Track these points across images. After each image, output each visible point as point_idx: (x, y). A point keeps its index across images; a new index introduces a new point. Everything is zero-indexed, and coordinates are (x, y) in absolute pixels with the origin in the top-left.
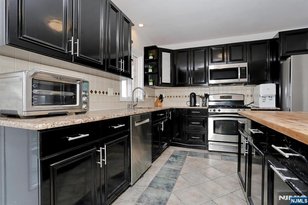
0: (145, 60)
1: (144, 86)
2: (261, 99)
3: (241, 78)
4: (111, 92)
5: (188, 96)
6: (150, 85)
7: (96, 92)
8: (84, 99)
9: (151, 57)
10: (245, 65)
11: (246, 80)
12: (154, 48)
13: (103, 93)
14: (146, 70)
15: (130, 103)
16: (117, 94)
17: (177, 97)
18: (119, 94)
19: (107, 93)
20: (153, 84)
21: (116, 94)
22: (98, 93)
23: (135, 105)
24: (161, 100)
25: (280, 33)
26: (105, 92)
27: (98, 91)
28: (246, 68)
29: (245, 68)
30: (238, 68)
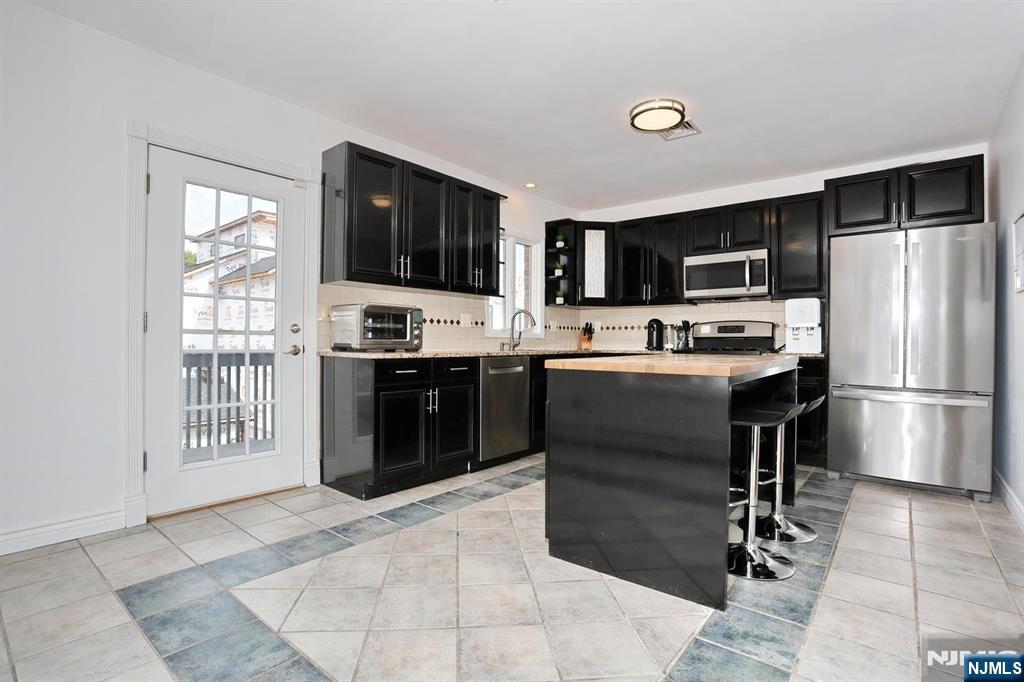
0: (550, 251)
1: (547, 304)
2: (789, 333)
3: (751, 285)
4: (466, 320)
5: (645, 328)
6: (558, 303)
7: (439, 322)
8: (416, 332)
9: (560, 244)
10: (761, 254)
11: (764, 289)
12: (568, 222)
13: (452, 322)
14: (549, 271)
15: (507, 341)
16: (479, 325)
17: (626, 328)
18: (482, 324)
19: (458, 322)
20: (565, 302)
21: (477, 323)
22: (442, 323)
23: (516, 345)
24: (587, 336)
25: (828, 183)
26: (455, 321)
27: (442, 321)
28: (764, 260)
29: (761, 263)
30: (745, 262)
